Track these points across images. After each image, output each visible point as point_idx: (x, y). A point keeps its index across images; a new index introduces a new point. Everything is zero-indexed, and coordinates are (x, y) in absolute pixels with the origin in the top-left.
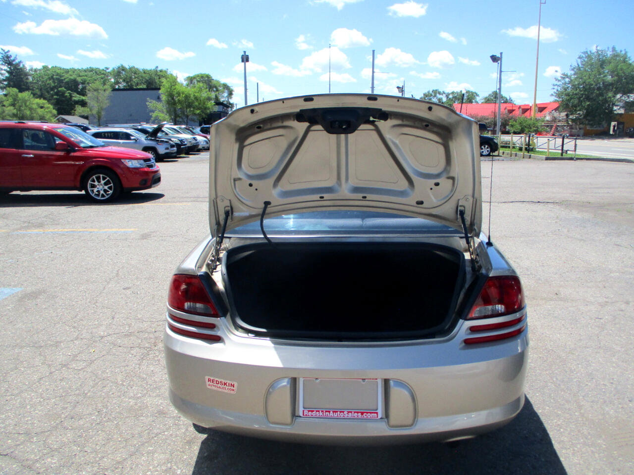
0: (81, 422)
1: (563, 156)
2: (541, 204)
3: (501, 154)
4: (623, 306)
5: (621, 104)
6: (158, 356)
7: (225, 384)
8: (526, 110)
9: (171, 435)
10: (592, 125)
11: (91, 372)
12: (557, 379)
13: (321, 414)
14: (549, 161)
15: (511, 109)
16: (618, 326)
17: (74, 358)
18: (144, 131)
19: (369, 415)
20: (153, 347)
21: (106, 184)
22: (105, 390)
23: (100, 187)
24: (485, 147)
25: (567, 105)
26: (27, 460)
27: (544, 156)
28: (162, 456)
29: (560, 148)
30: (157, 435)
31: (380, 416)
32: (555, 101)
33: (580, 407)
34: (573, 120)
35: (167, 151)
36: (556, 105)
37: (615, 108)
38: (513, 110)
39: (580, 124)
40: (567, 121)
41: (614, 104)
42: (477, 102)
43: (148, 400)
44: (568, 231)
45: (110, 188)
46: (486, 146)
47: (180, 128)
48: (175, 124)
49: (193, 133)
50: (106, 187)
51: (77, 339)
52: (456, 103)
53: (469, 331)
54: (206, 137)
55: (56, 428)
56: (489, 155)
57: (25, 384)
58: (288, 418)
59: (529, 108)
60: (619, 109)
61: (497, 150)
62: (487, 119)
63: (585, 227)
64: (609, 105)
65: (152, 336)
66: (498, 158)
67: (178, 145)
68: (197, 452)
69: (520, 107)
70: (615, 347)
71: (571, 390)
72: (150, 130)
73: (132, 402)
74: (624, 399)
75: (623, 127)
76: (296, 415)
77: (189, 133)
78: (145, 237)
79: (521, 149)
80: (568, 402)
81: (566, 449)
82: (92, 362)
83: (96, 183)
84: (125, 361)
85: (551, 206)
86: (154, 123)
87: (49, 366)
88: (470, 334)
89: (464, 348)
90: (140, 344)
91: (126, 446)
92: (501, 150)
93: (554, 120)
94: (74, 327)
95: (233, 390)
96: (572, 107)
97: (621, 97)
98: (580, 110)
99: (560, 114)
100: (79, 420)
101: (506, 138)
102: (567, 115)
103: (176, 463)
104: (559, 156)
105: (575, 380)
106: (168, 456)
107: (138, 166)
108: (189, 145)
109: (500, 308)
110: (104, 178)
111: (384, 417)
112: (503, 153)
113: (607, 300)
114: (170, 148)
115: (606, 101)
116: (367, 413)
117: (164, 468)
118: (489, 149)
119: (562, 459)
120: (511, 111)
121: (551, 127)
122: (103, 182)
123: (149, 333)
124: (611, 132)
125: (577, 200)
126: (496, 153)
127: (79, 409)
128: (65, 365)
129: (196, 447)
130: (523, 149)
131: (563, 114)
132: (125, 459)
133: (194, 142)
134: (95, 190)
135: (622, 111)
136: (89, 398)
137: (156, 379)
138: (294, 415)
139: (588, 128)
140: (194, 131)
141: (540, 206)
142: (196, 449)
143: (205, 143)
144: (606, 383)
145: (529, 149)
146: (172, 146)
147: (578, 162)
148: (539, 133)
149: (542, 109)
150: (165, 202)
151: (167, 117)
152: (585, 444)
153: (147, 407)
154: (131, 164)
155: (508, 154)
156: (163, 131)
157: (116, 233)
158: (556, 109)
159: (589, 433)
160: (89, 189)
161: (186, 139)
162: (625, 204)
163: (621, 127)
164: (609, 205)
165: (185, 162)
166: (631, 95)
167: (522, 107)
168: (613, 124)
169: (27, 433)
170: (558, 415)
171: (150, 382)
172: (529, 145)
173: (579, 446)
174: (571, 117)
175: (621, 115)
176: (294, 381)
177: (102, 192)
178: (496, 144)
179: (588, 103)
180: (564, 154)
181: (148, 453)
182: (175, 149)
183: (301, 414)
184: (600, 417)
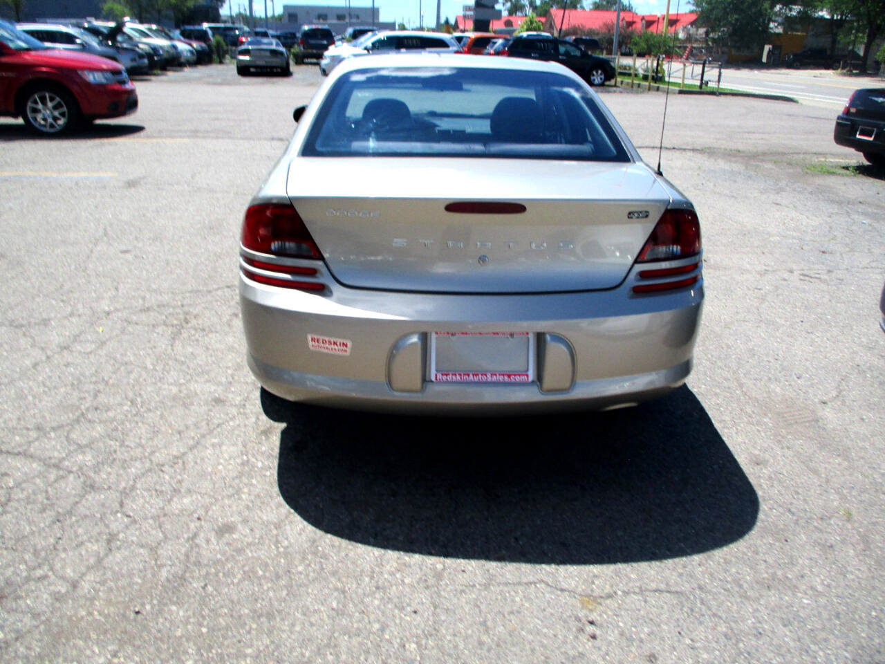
0: (111, 414)
1: (702, 90)
2: (678, 152)
3: (618, 84)
4: (786, 275)
5: (780, 19)
6: (194, 335)
7: (335, 343)
8: (650, 22)
9: (239, 425)
10: (739, 49)
11: (106, 355)
12: (712, 356)
13: (458, 377)
14: (683, 96)
15: (630, 20)
16: (781, 297)
17: (76, 338)
18: (94, 32)
19: (518, 378)
20: (184, 325)
21: (55, 108)
22: (133, 376)
23: (46, 112)
24: (597, 72)
25: (708, 17)
26: (50, 458)
27: (677, 89)
28: (233, 449)
29: (699, 77)
30: (219, 425)
31: (531, 378)
32: (692, 12)
33: (741, 385)
34: (714, 40)
35: (134, 64)
36: (693, 17)
37: (772, 25)
38: (633, 23)
39: (723, 46)
40: (706, 41)
41: (770, 20)
42: (582, 8)
43: (193, 386)
44: (715, 185)
45: (63, 114)
46: (600, 72)
47: (150, 30)
48: (142, 22)
49: (171, 39)
50: (56, 113)
51: (72, 315)
52: (554, 8)
53: (639, 277)
54: (190, 45)
55: (78, 421)
56: (602, 85)
57: (14, 371)
58: (418, 383)
59: (656, 19)
60: (776, 27)
61: (613, 78)
62: (598, 34)
63: (735, 181)
64: (764, 20)
65: (179, 311)
66: (614, 89)
67: (149, 56)
68: (278, 443)
69: (643, 18)
70: (778, 320)
71: (729, 367)
72: (105, 31)
73: (175, 390)
74: (791, 375)
75: (780, 53)
76: (427, 379)
77: (163, 37)
78: (131, 184)
79: (645, 78)
80: (726, 379)
81: (728, 428)
82: (103, 343)
83: (40, 106)
84: (149, 342)
85: (690, 154)
86: (107, 19)
87: (43, 349)
88: (639, 280)
89: (632, 297)
90: (165, 322)
91: (181, 438)
92: (619, 79)
93: (689, 38)
94: (63, 301)
95: (346, 351)
96: (715, 19)
97: (781, 9)
98: (724, 26)
99: (697, 30)
100: (107, 411)
101: (626, 61)
102: (707, 33)
103: (253, 455)
104: (698, 90)
105: (733, 357)
106: (241, 447)
107: (103, 81)
108: (166, 56)
109: (676, 249)
110: (52, 99)
111: (536, 380)
112: (622, 82)
113: (767, 268)
114: (137, 59)
115: (760, 14)
116: (515, 375)
117: (239, 461)
118: (603, 77)
119: (724, 439)
120: (630, 24)
121: (685, 48)
122: (50, 105)
123: (174, 308)
124: (764, 60)
125: (723, 147)
126: (612, 82)
127: (102, 399)
128: (65, 348)
129: (274, 438)
130: (650, 78)
131: (702, 31)
132: (184, 454)
133: (172, 51)
134: (39, 117)
135: (780, 30)
136: (113, 385)
137: (200, 363)
138: (425, 380)
139: (733, 52)
140: (171, 35)
141: (677, 153)
142: (276, 440)
143: (189, 54)
144: (770, 359)
145: (657, 78)
146: (141, 56)
147: (722, 98)
148: (670, 55)
149: (673, 22)
150: (148, 137)
151: (126, 11)
152: (749, 423)
153: (196, 394)
154: (92, 78)
155: (628, 84)
156: (124, 33)
157: (87, 178)
158: (692, 24)
159: (753, 412)
160: (30, 115)
161: (162, 48)
162: (783, 154)
163: (777, 52)
164: (764, 154)
165: (162, 81)
166: (794, 7)
167: (646, 19)
168: (767, 48)
169: (39, 428)
170: (716, 394)
171: (191, 365)
172: (657, 72)
173: (742, 425)
174: (711, 35)
175: (778, 34)
176: (424, 337)
177: (50, 120)
178: (613, 69)
179: (736, 16)
180: (704, 86)
181: (213, 445)
182: (146, 61)
183: (433, 378)
184: (765, 395)
